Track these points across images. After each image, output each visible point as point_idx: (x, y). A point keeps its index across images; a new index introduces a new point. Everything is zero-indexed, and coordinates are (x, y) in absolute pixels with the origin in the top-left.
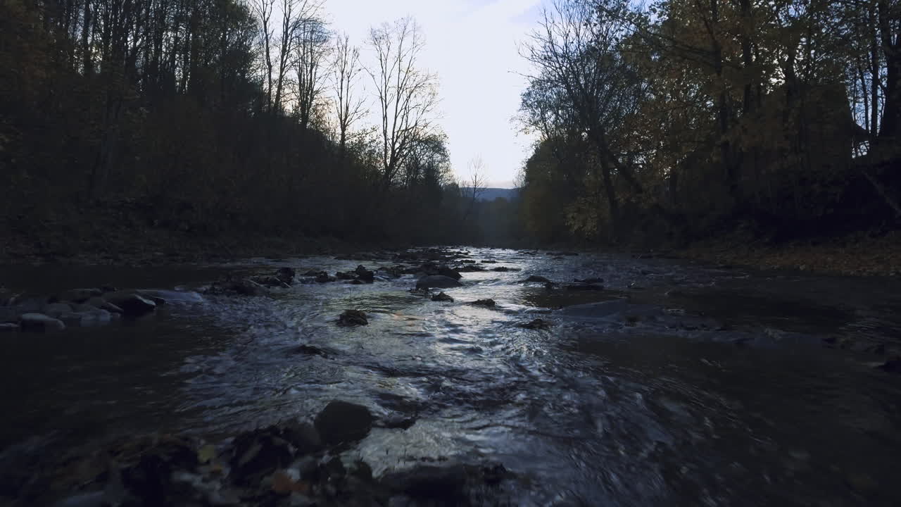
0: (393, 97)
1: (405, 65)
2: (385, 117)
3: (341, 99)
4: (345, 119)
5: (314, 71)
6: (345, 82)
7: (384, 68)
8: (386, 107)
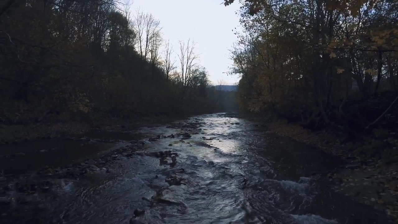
0: (185, 63)
1: (190, 51)
2: (183, 69)
3: (167, 62)
4: (168, 69)
5: (157, 51)
6: (168, 55)
7: (182, 51)
8: (183, 66)
